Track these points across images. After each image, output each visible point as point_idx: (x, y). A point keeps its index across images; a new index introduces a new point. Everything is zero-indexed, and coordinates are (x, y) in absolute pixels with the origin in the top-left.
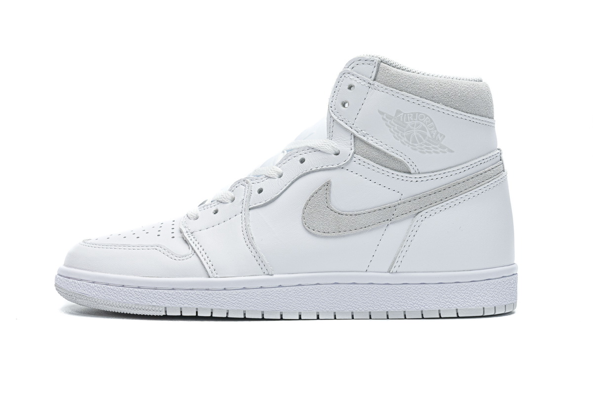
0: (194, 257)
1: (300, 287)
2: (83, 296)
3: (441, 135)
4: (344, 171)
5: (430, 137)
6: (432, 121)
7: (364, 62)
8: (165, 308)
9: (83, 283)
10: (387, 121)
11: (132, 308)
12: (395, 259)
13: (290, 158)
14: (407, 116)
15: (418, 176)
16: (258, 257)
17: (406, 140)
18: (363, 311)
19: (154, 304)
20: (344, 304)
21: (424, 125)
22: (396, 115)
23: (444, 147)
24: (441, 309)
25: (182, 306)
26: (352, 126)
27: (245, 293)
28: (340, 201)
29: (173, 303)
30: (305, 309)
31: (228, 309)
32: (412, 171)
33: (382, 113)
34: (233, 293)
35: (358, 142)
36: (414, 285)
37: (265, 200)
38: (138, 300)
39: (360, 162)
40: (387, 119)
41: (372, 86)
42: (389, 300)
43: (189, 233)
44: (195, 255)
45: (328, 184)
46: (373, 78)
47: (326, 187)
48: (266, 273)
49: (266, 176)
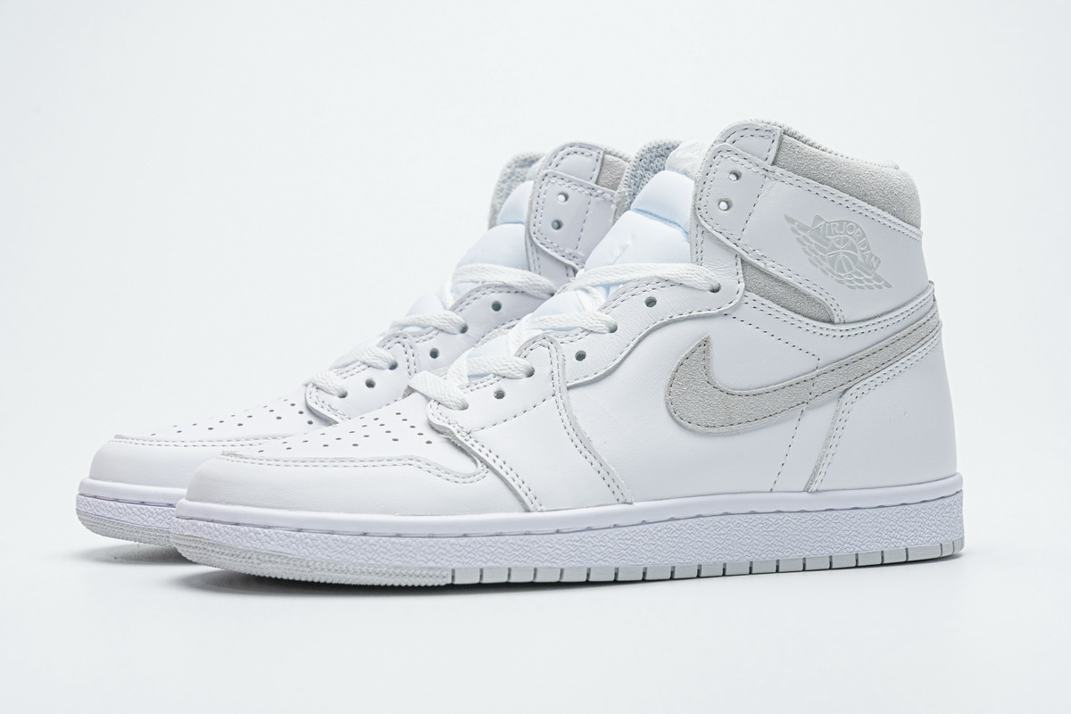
0: (490, 475)
1: (674, 523)
2: (280, 556)
3: (876, 258)
4: (729, 319)
5: (862, 261)
6: (864, 236)
7: (754, 133)
8: (453, 571)
9: (276, 533)
10: (799, 235)
11: (387, 575)
12: (817, 468)
13: (623, 297)
14: (830, 227)
15: (844, 327)
16: (604, 471)
17: (828, 265)
18: (768, 559)
19: (431, 564)
20: (739, 550)
21: (854, 241)
22: (814, 225)
23: (878, 279)
24: (885, 550)
25: (483, 565)
26: (737, 242)
27: (592, 537)
28: (730, 370)
29: (467, 561)
30: (682, 561)
31: (563, 567)
32: (836, 320)
33: (791, 220)
34: (573, 539)
35: (749, 271)
36: (844, 512)
37: (595, 371)
38: (399, 558)
39: (755, 304)
40: (800, 232)
41: (770, 175)
42: (807, 539)
43: (464, 434)
44: (490, 473)
45: (706, 342)
46: (771, 159)
47: (703, 348)
48: (621, 500)
49: (585, 330)
